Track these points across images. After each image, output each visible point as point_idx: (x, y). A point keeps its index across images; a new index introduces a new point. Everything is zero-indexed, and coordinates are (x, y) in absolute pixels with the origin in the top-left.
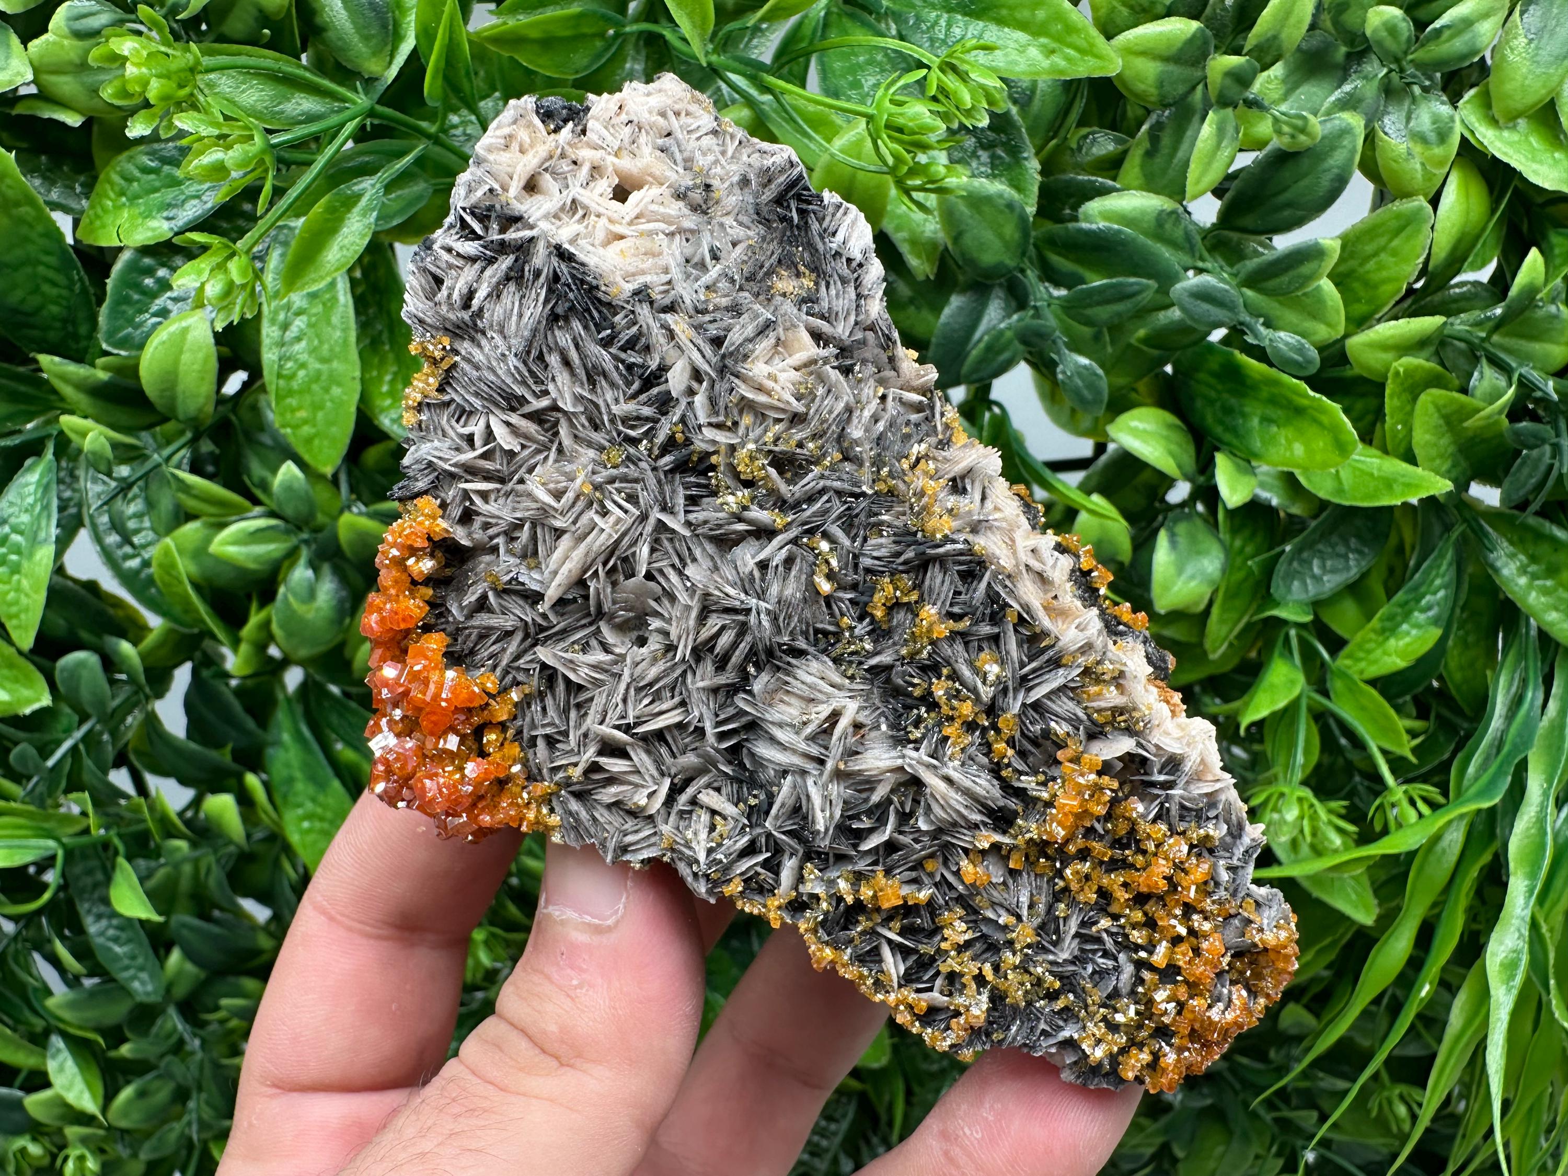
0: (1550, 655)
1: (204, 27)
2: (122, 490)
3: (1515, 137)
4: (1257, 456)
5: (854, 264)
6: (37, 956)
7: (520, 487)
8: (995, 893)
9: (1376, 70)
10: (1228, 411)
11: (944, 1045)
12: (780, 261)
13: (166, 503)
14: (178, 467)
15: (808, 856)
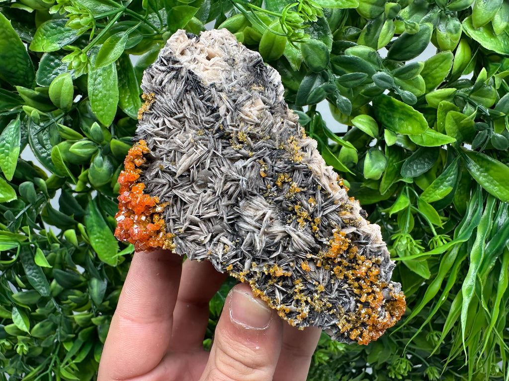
0: (486, 197)
2: (42, 129)
3: (480, 33)
4: (397, 130)
5: (275, 86)
6: (9, 282)
7: (172, 140)
8: (312, 275)
9: (438, 10)
10: (389, 116)
11: (294, 324)
13: (55, 135)
14: (60, 123)
15: (254, 260)
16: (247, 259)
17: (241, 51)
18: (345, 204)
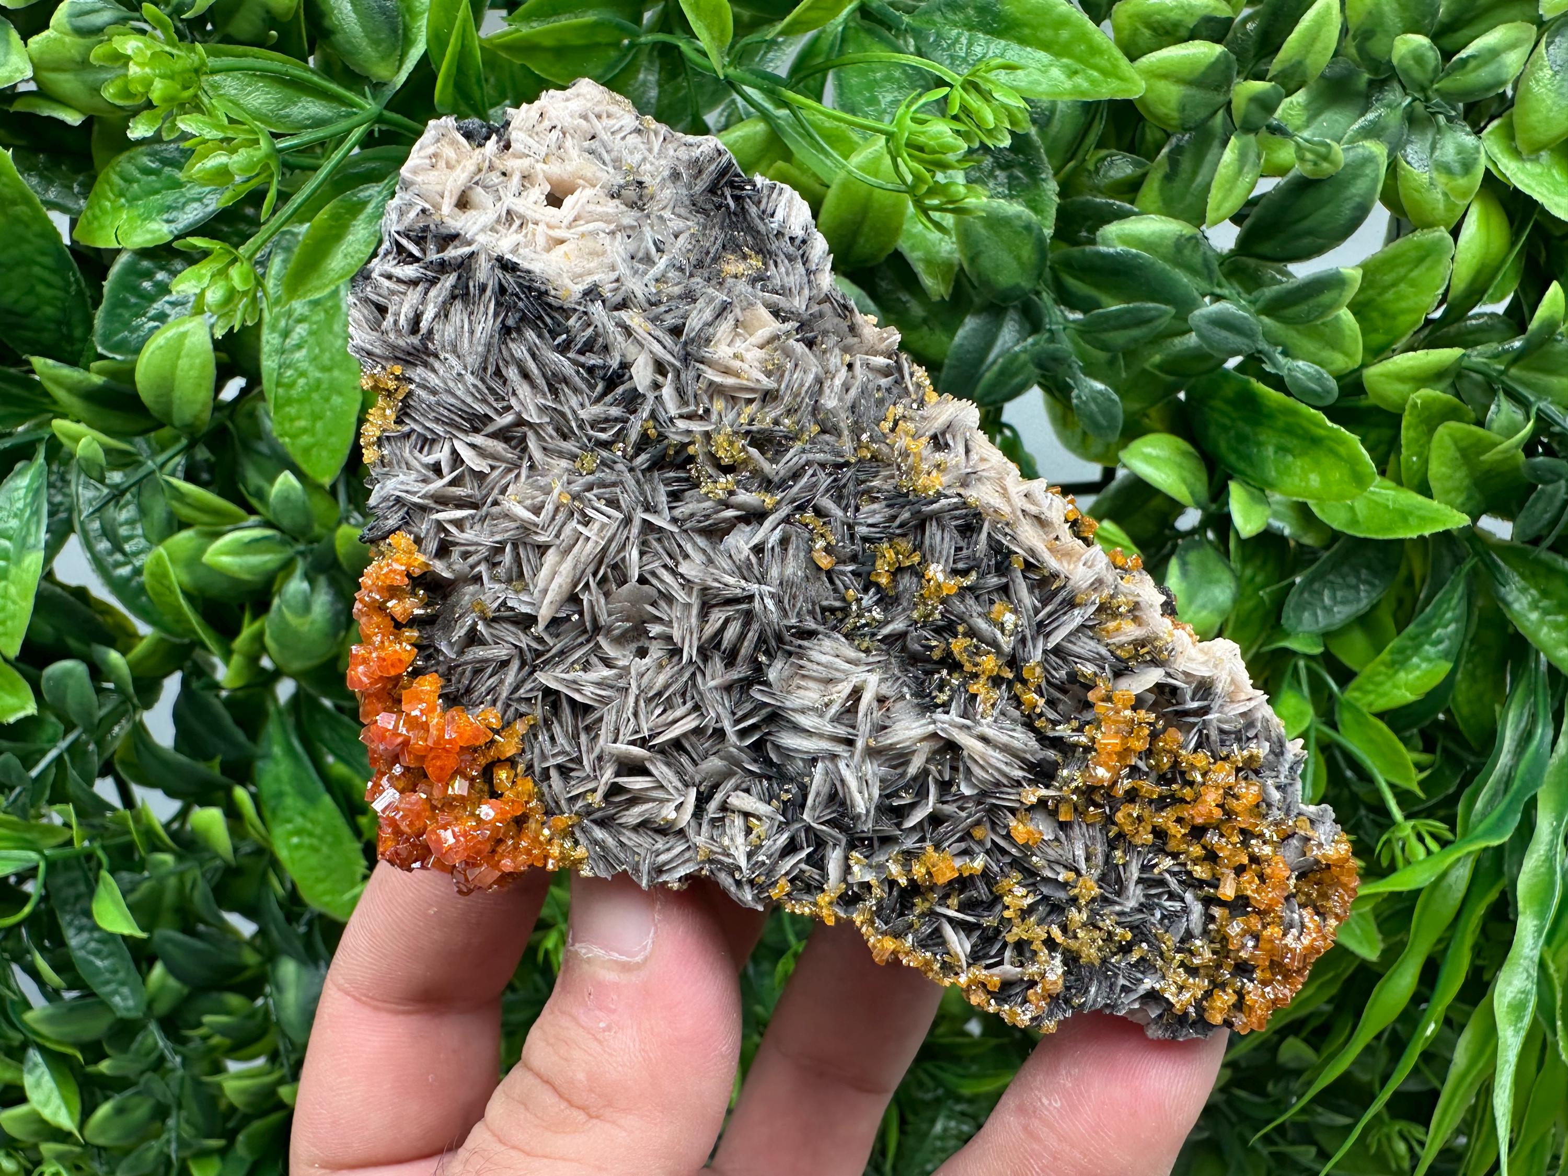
0: (1560, 690)
1: (209, 27)
2: (114, 496)
3: (1538, 170)
4: (1271, 485)
5: (798, 241)
6: (16, 968)
7: (495, 509)
8: (1049, 851)
9: (1400, 99)
10: (1242, 439)
11: (1024, 1019)
13: (159, 510)
14: (173, 474)
15: (851, 846)
17: (657, 144)
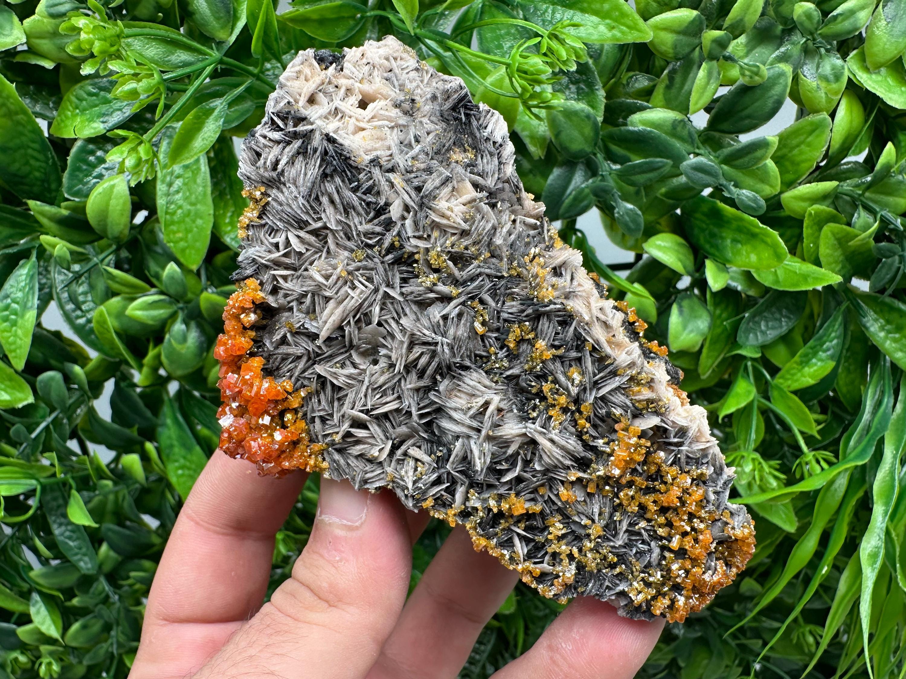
0: (898, 377)
1: (124, 12)
2: (76, 278)
3: (880, 78)
4: (729, 261)
5: (497, 145)
6: (24, 548)
7: (305, 273)
8: (579, 507)
9: (799, 39)
10: (713, 235)
11: (550, 595)
12: (454, 143)
13: (101, 286)
14: (108, 265)
15: (471, 485)
16: (459, 486)
17: (426, 78)
18: (639, 373)
